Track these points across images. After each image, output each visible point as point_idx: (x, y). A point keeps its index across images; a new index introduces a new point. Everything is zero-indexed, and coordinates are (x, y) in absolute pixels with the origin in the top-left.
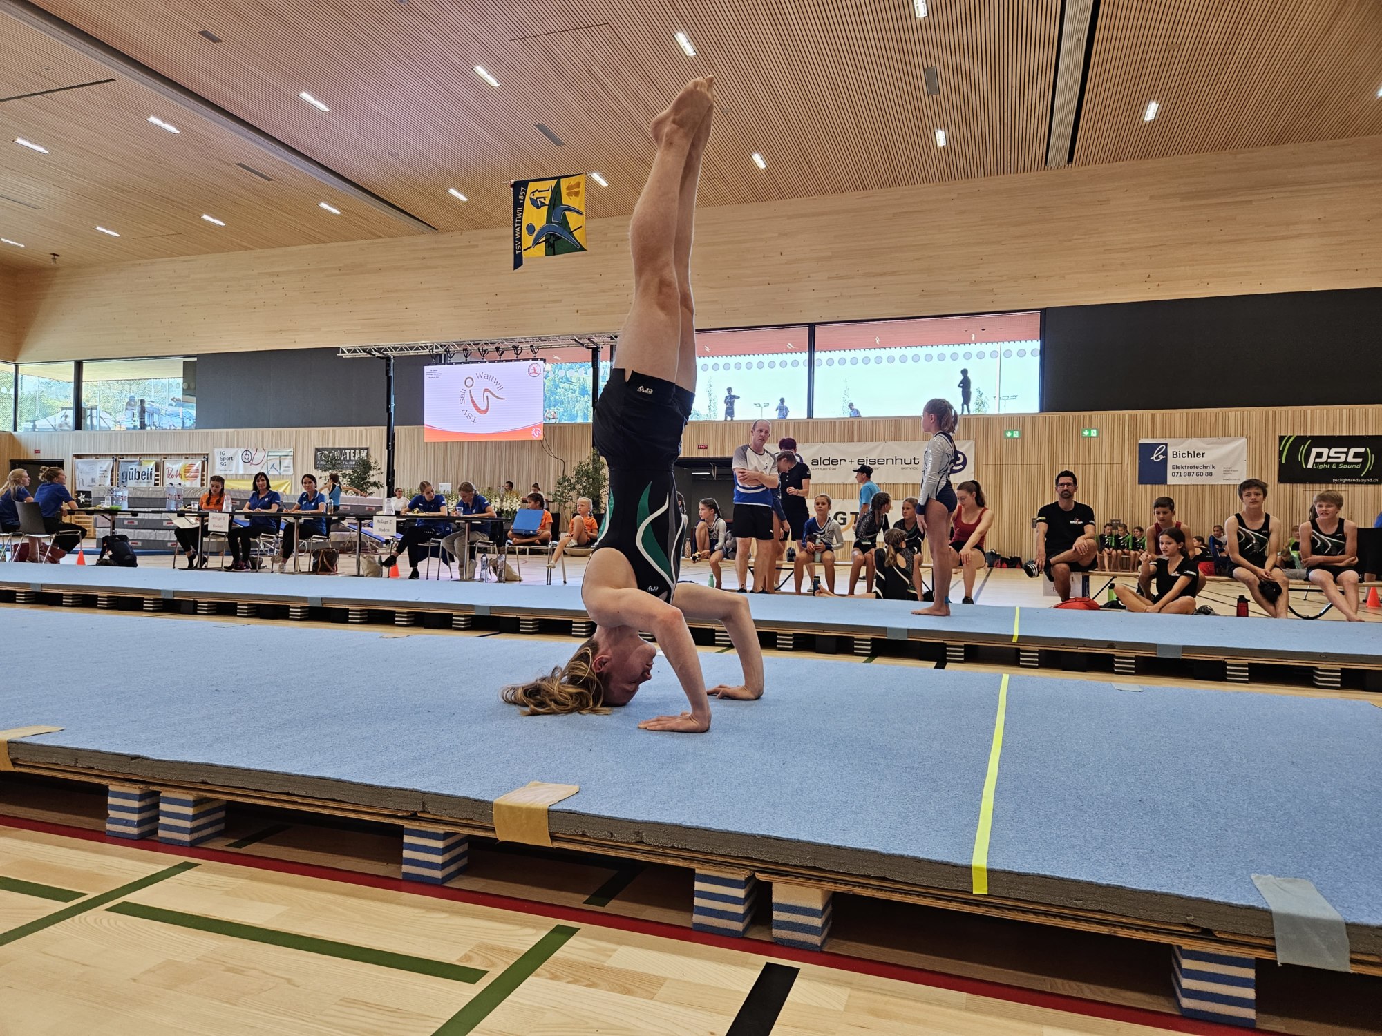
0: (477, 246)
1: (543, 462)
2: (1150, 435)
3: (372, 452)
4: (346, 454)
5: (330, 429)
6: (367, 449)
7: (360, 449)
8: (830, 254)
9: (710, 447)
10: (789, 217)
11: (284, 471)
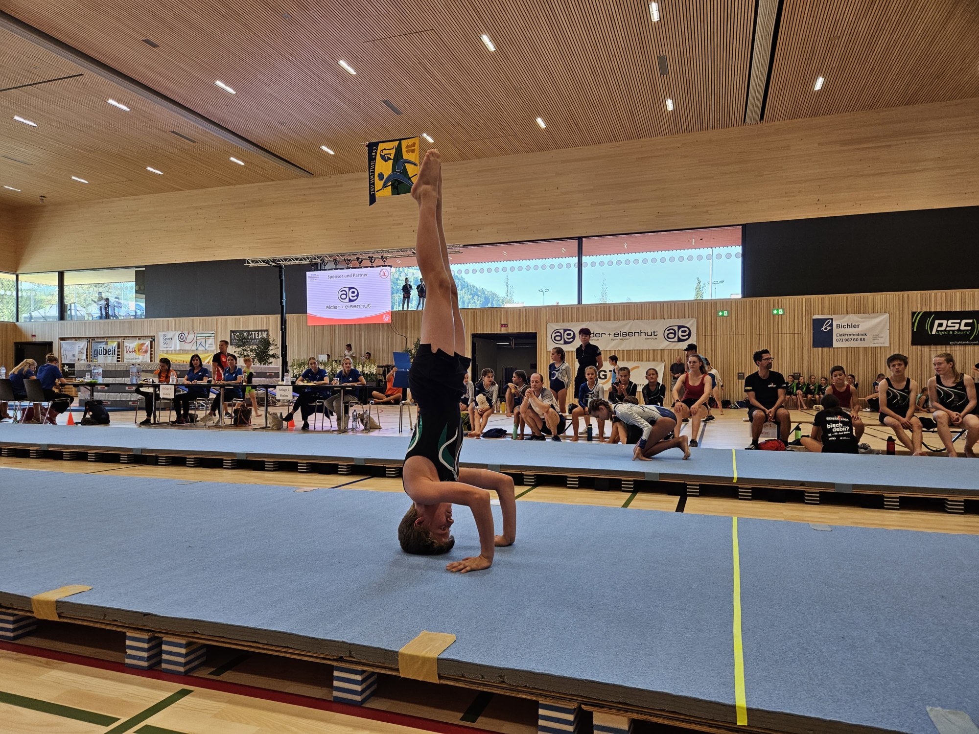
0: (341, 186)
1: (392, 338)
2: (820, 312)
3: (270, 333)
4: (252, 334)
5: (241, 317)
6: (267, 331)
7: (262, 331)
8: (592, 187)
9: (509, 326)
10: (563, 162)
11: (209, 347)
